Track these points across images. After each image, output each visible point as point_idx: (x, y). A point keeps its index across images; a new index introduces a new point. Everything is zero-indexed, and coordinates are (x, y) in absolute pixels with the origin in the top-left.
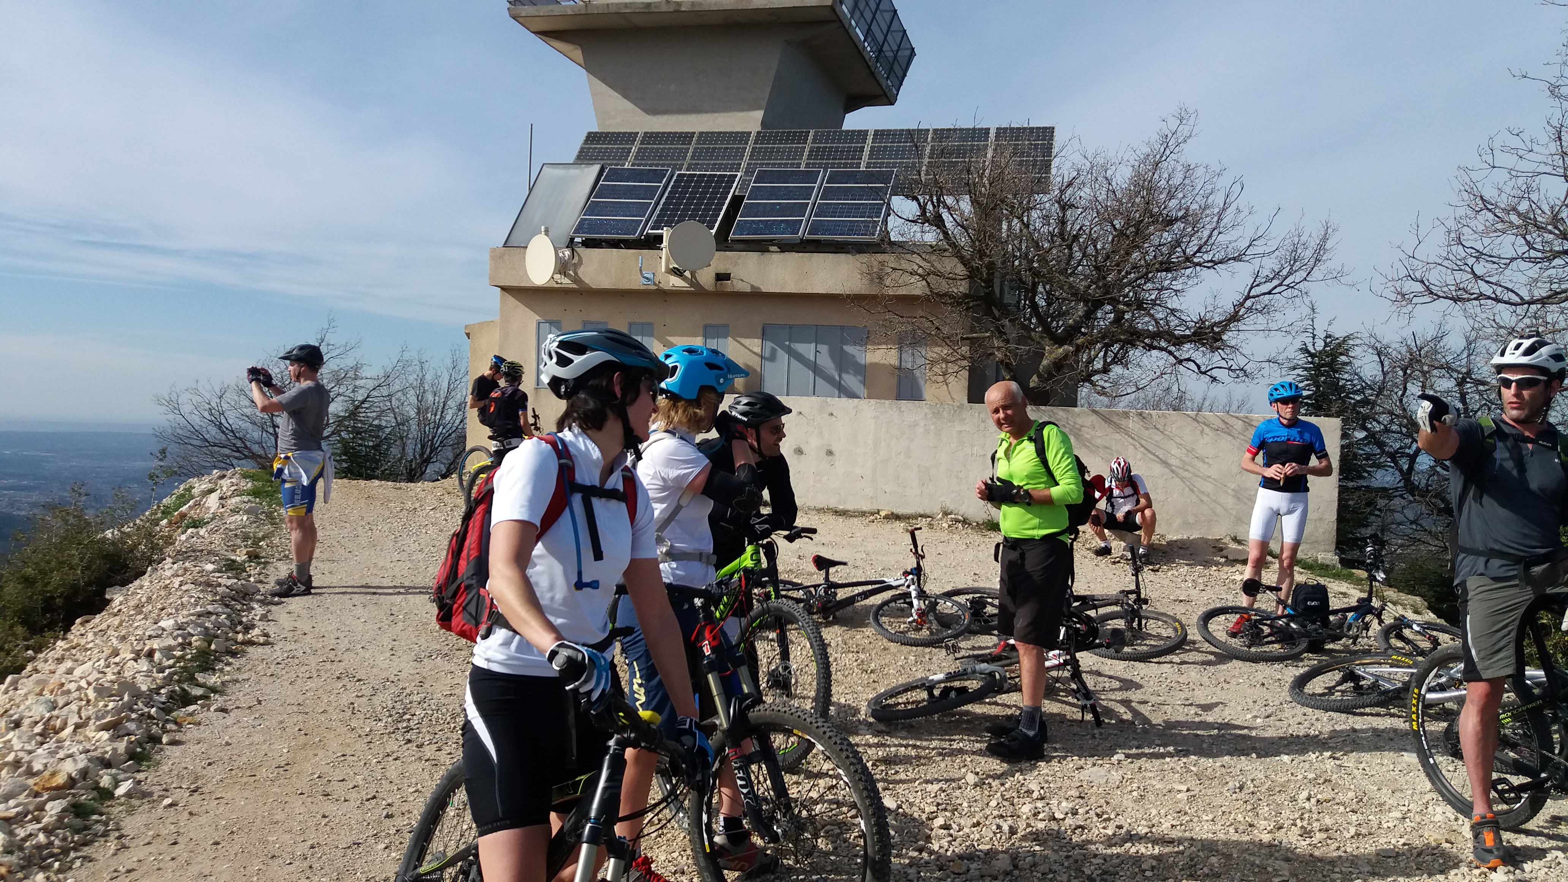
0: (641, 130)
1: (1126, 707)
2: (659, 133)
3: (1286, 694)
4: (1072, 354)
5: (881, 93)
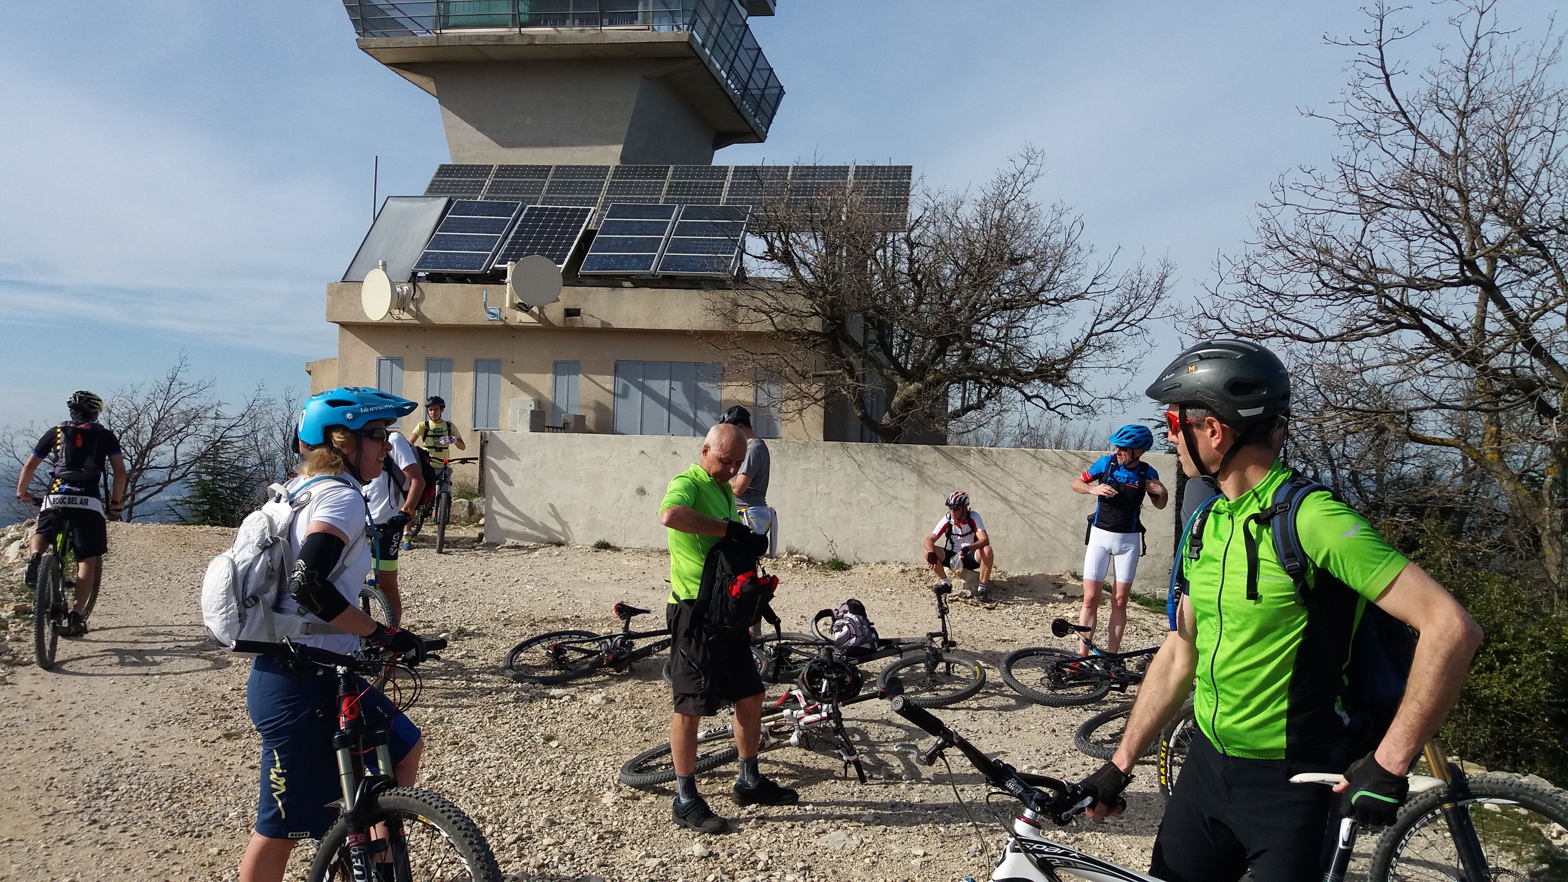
0: (496, 163)
1: (902, 760)
2: (515, 166)
3: (1072, 741)
4: (919, 392)
5: (750, 131)
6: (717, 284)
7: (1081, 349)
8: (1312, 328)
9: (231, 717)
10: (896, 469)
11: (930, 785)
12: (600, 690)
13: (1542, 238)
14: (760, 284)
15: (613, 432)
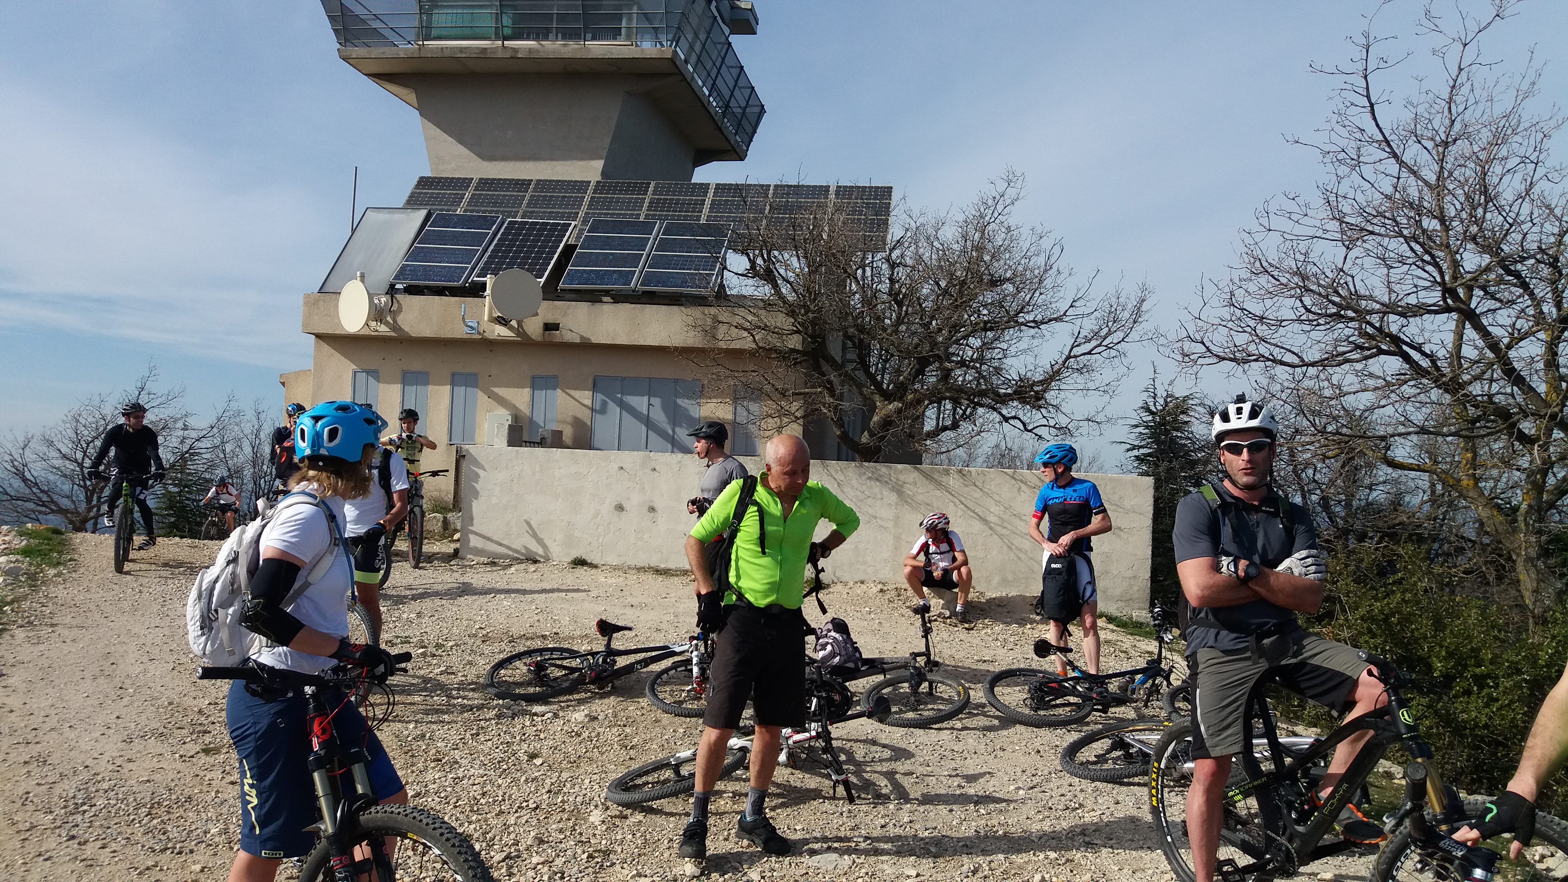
0: (476, 176)
1: (889, 780)
2: (495, 179)
3: (1057, 762)
4: (899, 411)
5: (730, 148)
6: (699, 301)
7: (1058, 372)
8: (1294, 353)
9: (209, 732)
10: (876, 488)
11: (919, 805)
12: (583, 707)
13: (1519, 266)
14: (741, 301)
15: (591, 448)
